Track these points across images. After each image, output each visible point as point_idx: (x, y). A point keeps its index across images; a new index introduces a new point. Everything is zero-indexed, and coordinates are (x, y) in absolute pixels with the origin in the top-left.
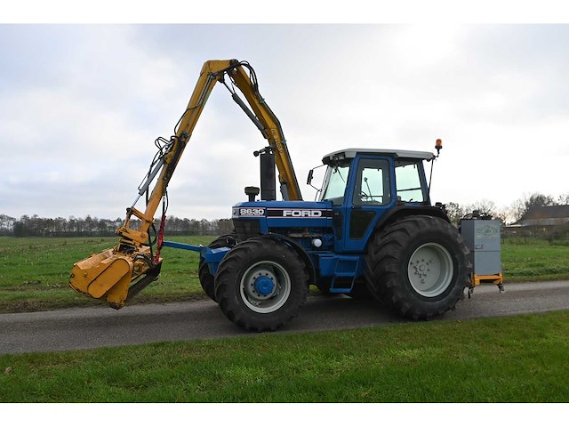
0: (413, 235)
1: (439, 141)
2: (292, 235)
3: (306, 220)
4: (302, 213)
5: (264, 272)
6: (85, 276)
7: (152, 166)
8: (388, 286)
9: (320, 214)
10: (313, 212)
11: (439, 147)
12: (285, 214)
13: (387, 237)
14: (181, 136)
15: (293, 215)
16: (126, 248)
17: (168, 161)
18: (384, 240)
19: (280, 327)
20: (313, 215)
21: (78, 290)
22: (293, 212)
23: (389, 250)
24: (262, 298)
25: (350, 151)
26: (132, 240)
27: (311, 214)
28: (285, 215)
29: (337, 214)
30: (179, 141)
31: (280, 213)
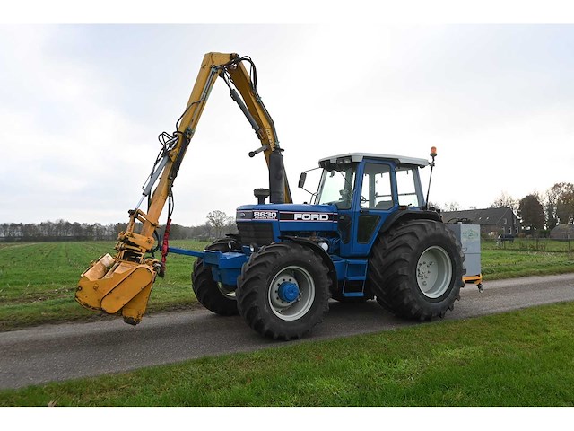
0: (421, 238)
1: (434, 149)
3: (315, 223)
4: (311, 217)
5: (287, 278)
6: (96, 289)
7: (156, 164)
8: (401, 289)
9: (327, 218)
10: (321, 216)
11: (433, 155)
13: (396, 241)
14: (186, 132)
15: (303, 218)
16: (131, 255)
17: (173, 159)
18: (393, 244)
19: (306, 334)
20: (321, 219)
21: (86, 305)
22: (304, 215)
23: (401, 253)
24: (285, 305)
25: (357, 155)
26: (138, 246)
27: (319, 217)
28: (296, 218)
29: (342, 218)
30: (184, 137)
31: (292, 217)
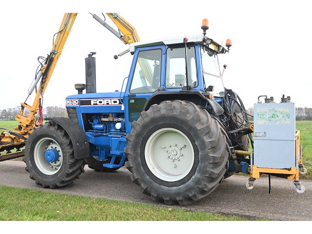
1: (205, 21)
2: (103, 119)
4: (104, 102)
9: (118, 102)
10: (113, 101)
11: (205, 28)
12: (92, 103)
15: (98, 103)
17: (43, 71)
20: (113, 103)
22: (98, 101)
26: (21, 123)
27: (111, 102)
31: (89, 103)
